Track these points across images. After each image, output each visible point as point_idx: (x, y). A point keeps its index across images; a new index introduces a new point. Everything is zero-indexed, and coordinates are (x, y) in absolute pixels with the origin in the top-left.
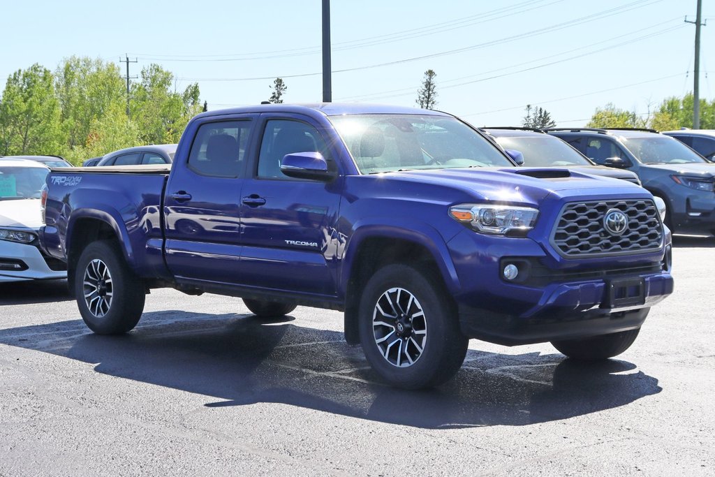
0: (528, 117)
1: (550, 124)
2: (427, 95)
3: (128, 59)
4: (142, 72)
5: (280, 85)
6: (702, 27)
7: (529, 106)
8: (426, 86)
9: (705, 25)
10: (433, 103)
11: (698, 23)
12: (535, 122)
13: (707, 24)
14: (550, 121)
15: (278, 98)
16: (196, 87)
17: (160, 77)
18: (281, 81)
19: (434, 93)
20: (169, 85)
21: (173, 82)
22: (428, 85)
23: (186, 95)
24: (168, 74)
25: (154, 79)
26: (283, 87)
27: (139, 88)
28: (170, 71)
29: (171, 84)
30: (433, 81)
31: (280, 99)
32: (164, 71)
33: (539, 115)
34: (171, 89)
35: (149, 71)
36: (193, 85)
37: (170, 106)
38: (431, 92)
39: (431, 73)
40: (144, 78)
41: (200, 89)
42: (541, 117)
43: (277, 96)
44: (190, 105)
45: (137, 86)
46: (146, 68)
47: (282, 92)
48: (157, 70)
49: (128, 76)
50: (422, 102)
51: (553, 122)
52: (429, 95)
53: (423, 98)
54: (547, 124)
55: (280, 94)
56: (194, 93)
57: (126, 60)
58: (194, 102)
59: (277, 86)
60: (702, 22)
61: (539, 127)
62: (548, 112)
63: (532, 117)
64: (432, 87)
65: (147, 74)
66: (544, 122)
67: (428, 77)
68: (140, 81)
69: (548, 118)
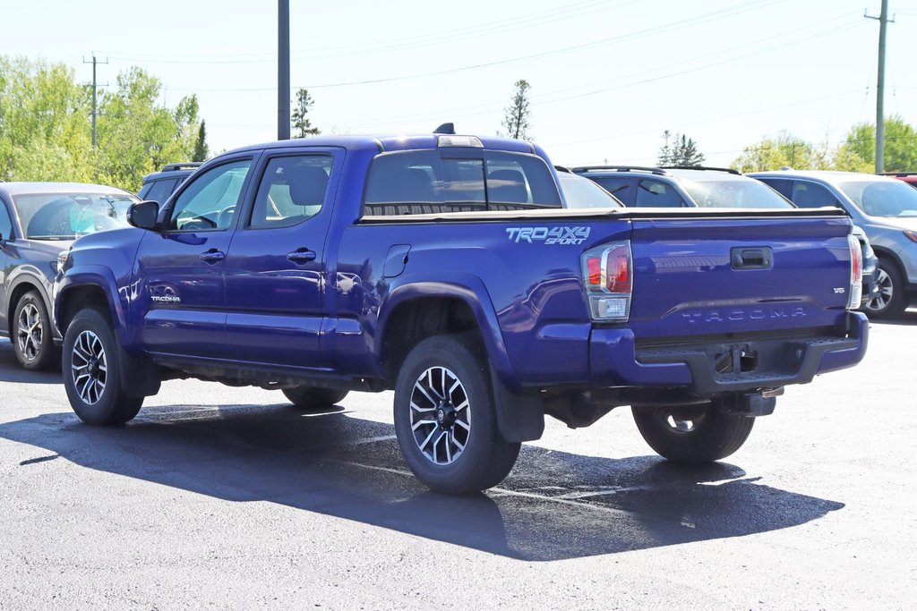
0: (666, 147)
1: (697, 157)
2: (517, 115)
3: (94, 59)
4: (119, 78)
5: (305, 98)
6: (889, 25)
7: (666, 132)
8: (517, 103)
9: (893, 22)
10: (526, 126)
11: (883, 19)
12: (676, 154)
13: (895, 20)
14: (697, 153)
15: (302, 117)
16: (194, 100)
17: (144, 85)
18: (306, 92)
19: (527, 113)
20: (156, 95)
21: (161, 92)
22: (519, 101)
23: (179, 111)
24: (154, 81)
25: (135, 87)
26: (309, 102)
27: (114, 100)
28: (157, 77)
29: (158, 95)
30: (525, 95)
31: (305, 118)
32: (149, 77)
33: (681, 145)
34: (158, 103)
35: (129, 76)
36: (190, 97)
37: (155, 125)
38: (522, 111)
39: (523, 84)
40: (120, 85)
41: (199, 102)
42: (683, 147)
43: (300, 113)
44: (185, 124)
45: (112, 97)
46: (124, 72)
47: (307, 108)
48: (140, 75)
49: (94, 83)
50: (510, 124)
51: (700, 155)
52: (521, 115)
53: (512, 119)
54: (693, 157)
55: (305, 111)
56: (191, 108)
57: (92, 60)
58: (191, 120)
59: (300, 99)
60: (889, 17)
61: (681, 161)
62: (693, 141)
63: (672, 147)
64: (524, 103)
65: (125, 81)
66: (688, 154)
67: (519, 89)
68: (114, 89)
69: (694, 150)
